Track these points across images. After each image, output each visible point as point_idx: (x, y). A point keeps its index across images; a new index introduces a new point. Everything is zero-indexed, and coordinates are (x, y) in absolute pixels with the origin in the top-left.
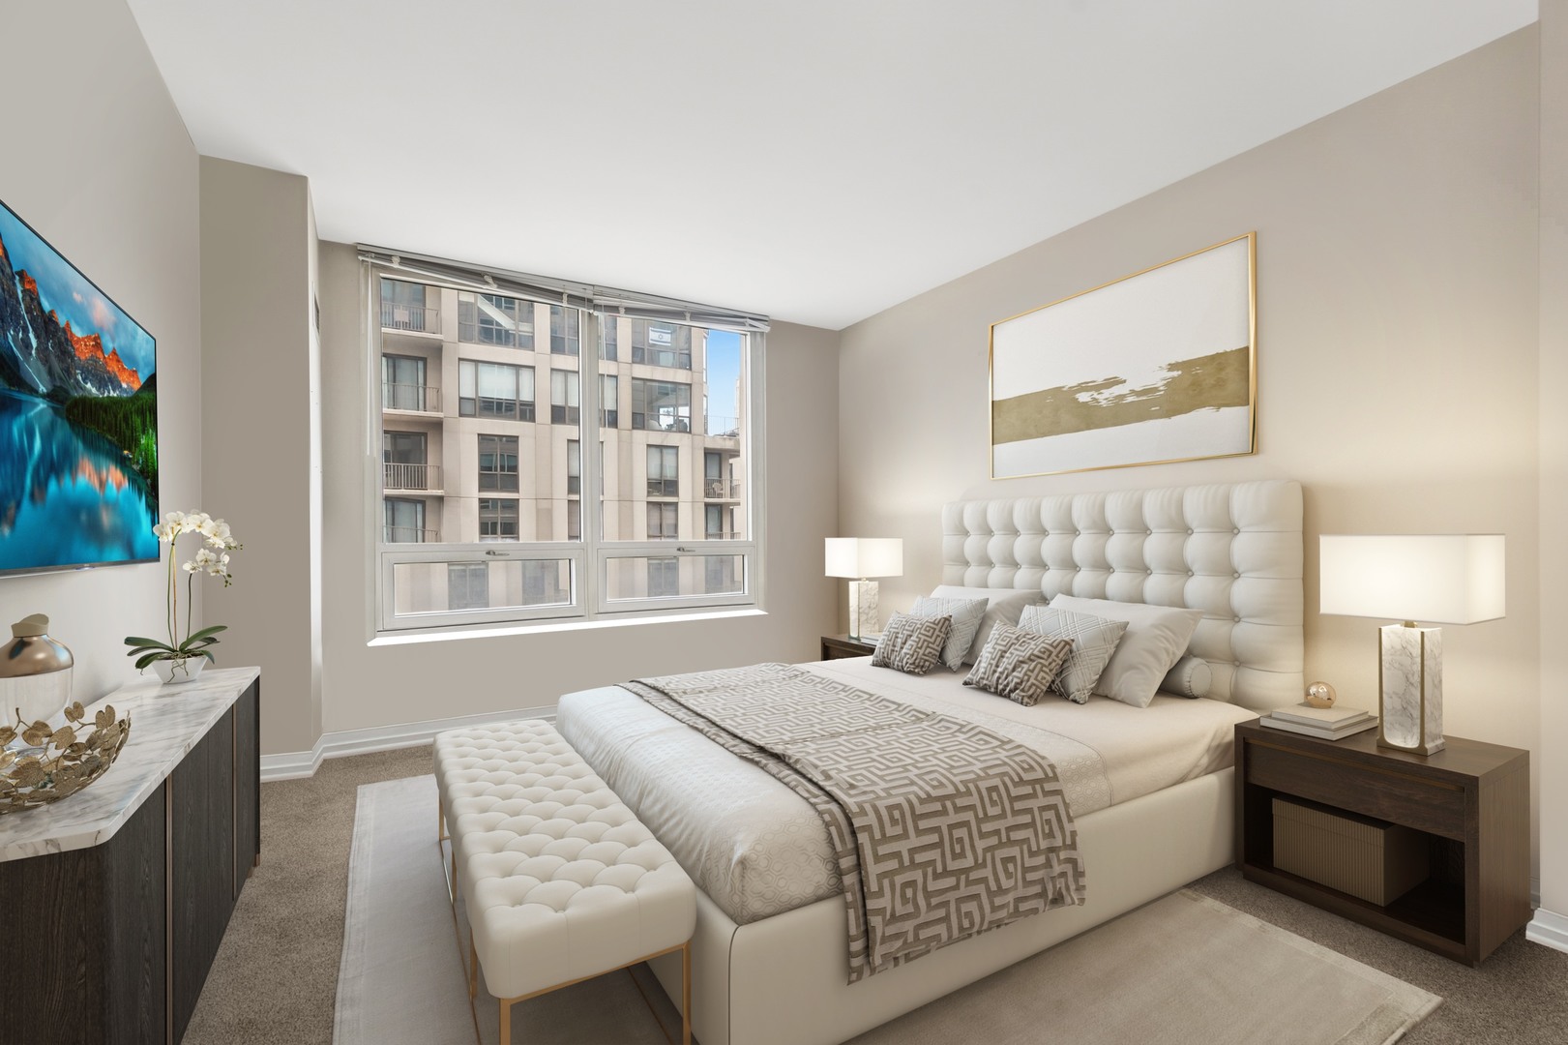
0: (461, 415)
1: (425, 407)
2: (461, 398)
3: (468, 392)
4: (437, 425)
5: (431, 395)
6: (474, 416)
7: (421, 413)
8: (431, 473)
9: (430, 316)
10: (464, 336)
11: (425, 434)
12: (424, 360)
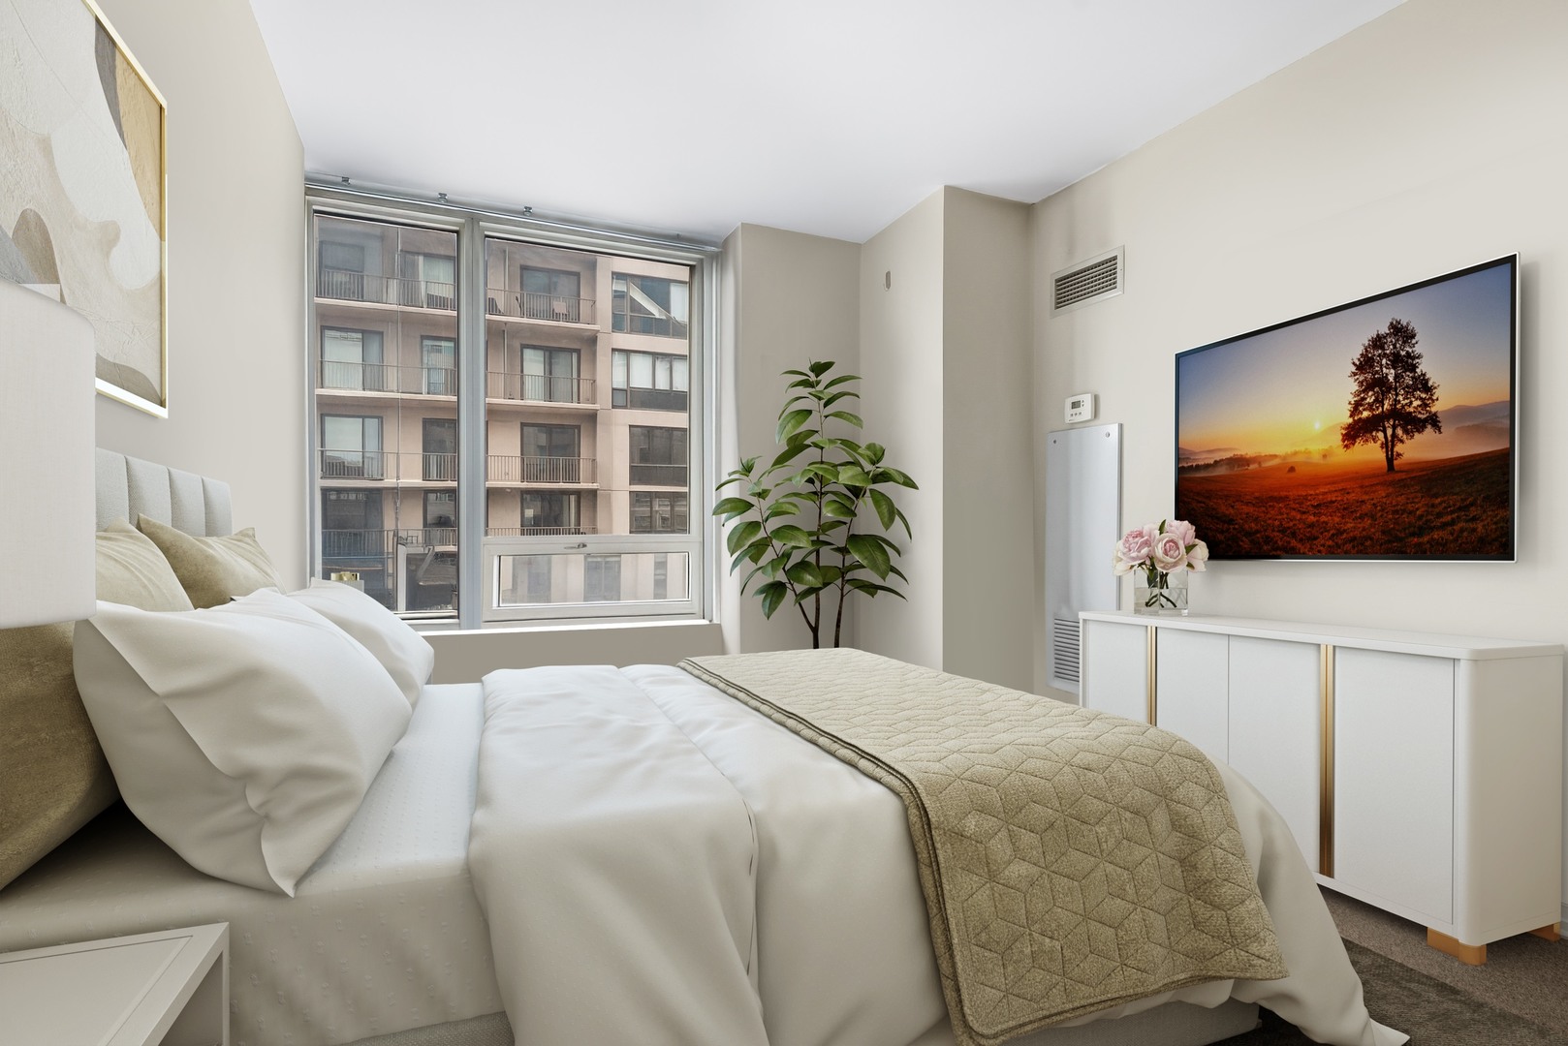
0: (614, 407)
1: (579, 399)
2: (613, 389)
3: (619, 382)
4: (592, 417)
5: (585, 386)
6: (625, 407)
7: (575, 405)
8: (584, 467)
9: (584, 307)
10: (617, 326)
11: (579, 427)
12: (578, 351)
